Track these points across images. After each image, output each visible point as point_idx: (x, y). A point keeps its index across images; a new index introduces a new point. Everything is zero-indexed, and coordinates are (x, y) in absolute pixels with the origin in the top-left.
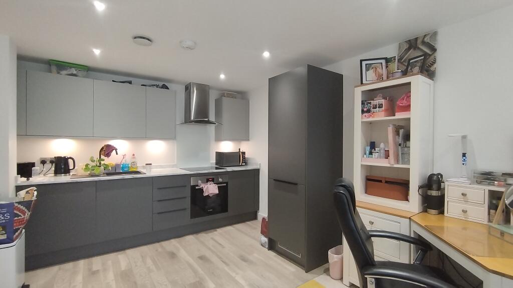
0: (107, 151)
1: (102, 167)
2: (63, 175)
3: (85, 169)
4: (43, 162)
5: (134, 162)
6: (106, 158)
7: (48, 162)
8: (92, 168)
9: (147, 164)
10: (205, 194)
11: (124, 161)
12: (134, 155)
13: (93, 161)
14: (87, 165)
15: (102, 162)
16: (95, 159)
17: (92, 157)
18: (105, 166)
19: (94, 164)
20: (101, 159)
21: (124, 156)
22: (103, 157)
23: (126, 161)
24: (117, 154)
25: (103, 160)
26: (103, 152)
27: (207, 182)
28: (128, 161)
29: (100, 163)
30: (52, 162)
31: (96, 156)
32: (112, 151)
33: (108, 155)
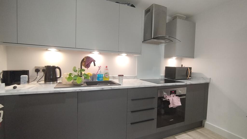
0: (87, 62)
1: (83, 77)
2: (51, 83)
3: (69, 78)
4: (37, 71)
5: (107, 73)
6: (86, 69)
7: (41, 71)
8: (75, 78)
9: (119, 76)
10: (171, 106)
11: (99, 72)
12: (107, 67)
13: (75, 71)
14: (70, 75)
15: (83, 72)
16: (77, 69)
17: (75, 67)
18: (85, 76)
19: (76, 74)
20: (82, 70)
21: (99, 67)
22: (83, 68)
23: (100, 72)
24: (95, 65)
25: (84, 70)
26: (84, 63)
27: (171, 94)
28: (103, 71)
29: (81, 73)
30: (43, 70)
31: (78, 67)
32: (91, 62)
33: (88, 66)
